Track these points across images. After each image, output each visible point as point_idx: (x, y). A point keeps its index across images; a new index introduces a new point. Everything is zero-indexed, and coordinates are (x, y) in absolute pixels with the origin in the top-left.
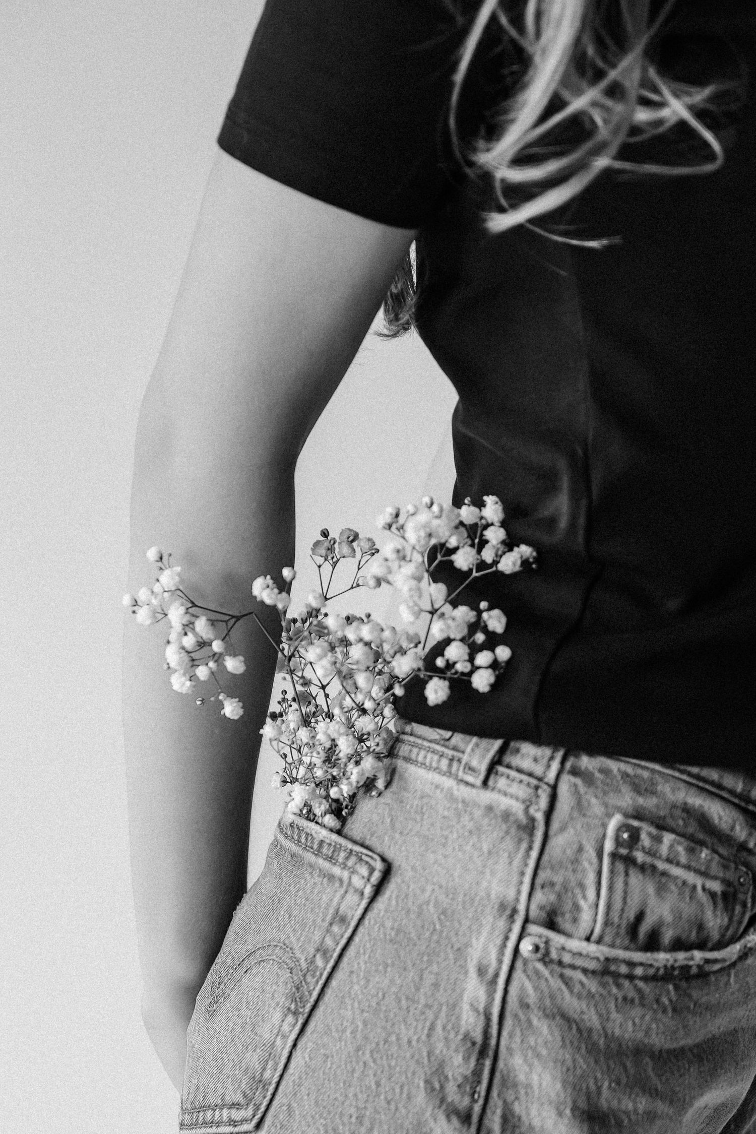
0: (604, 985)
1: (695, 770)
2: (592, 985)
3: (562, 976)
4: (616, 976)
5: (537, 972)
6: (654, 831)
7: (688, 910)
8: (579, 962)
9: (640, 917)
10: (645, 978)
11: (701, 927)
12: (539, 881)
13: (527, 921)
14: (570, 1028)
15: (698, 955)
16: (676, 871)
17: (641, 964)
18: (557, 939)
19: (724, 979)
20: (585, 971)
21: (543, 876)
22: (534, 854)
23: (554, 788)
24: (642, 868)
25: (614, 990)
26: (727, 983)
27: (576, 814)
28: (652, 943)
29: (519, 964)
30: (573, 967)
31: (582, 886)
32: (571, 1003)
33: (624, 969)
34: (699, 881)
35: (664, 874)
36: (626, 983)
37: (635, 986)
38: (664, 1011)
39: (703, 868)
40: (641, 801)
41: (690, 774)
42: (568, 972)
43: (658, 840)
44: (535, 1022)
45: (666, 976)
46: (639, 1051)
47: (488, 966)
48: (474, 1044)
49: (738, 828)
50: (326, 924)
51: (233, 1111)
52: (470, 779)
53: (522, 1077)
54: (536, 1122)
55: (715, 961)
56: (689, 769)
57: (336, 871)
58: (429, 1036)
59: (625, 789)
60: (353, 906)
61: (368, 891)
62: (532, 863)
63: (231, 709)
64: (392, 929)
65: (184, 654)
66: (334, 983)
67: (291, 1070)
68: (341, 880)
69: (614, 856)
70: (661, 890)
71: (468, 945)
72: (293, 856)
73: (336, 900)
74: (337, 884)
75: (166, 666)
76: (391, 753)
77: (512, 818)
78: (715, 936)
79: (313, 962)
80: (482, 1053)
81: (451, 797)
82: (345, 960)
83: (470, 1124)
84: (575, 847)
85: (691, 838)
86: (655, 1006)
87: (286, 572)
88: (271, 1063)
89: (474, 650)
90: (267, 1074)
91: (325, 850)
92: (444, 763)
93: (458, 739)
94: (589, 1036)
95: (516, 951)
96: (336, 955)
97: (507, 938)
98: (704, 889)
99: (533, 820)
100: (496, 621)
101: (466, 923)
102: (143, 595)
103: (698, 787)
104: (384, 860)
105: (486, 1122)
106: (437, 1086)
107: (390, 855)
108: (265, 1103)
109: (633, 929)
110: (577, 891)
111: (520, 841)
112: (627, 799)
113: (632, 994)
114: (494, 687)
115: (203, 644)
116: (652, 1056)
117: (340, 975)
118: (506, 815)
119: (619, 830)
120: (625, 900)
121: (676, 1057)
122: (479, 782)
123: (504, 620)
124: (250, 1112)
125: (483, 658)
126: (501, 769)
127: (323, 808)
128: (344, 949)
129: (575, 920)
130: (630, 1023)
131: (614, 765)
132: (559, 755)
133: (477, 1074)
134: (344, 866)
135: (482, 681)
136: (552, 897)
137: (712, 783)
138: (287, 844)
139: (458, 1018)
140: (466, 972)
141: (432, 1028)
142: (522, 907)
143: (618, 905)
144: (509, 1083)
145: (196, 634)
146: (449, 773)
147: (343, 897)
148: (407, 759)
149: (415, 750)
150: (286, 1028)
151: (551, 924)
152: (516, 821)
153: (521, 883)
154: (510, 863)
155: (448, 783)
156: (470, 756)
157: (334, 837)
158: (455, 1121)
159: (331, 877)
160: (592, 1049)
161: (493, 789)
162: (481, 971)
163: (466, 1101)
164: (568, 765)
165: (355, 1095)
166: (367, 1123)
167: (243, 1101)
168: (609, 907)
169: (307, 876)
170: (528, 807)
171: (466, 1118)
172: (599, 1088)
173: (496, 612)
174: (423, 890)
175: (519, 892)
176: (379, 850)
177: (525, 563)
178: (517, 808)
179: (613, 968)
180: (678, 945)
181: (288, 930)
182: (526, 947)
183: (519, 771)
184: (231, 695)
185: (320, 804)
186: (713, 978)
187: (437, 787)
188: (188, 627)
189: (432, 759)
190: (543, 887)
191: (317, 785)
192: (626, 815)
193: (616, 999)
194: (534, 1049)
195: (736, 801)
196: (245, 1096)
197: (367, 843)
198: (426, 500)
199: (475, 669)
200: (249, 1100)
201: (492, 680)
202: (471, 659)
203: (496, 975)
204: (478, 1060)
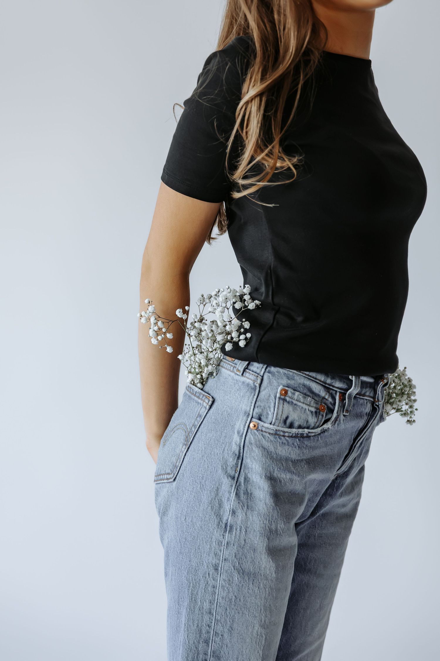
0: (276, 438)
1: (307, 373)
2: (272, 438)
3: (262, 435)
4: (279, 435)
5: (255, 433)
6: (293, 391)
7: (303, 416)
8: (267, 431)
9: (287, 418)
10: (289, 437)
11: (307, 422)
12: (256, 405)
13: (252, 417)
14: (265, 451)
15: (306, 431)
16: (299, 404)
17: (287, 432)
18: (261, 423)
19: (316, 439)
20: (269, 433)
21: (257, 403)
22: (255, 397)
23: (263, 377)
24: (289, 402)
25: (279, 440)
26: (318, 440)
27: (269, 385)
28: (291, 426)
29: (249, 431)
30: (265, 432)
31: (269, 407)
32: (265, 443)
33: (282, 433)
34: (307, 407)
35: (295, 405)
36: (283, 438)
37: (286, 439)
38: (295, 447)
39: (308, 404)
40: (289, 381)
41: (305, 374)
42: (264, 434)
43: (294, 394)
44: (254, 449)
45: (296, 436)
46: (287, 459)
47: (240, 431)
48: (236, 455)
49: (321, 391)
50: (196, 417)
51: (168, 475)
52: (238, 373)
53: (250, 466)
54: (255, 480)
55: (312, 433)
56: (305, 372)
57: (200, 401)
58: (223, 452)
59: (285, 378)
60: (203, 412)
61: (208, 407)
62: (255, 400)
63: (169, 350)
64: (214, 419)
65: (154, 332)
66: (197, 436)
67: (184, 462)
68: (201, 404)
69: (280, 398)
70: (294, 409)
71: (235, 424)
72: (189, 396)
73: (199, 410)
74: (200, 405)
75: (149, 336)
76: (219, 365)
77: (250, 386)
78: (313, 425)
79: (191, 429)
80: (238, 458)
81: (233, 379)
82: (200, 428)
83: (234, 480)
84: (268, 395)
85: (305, 394)
86: (292, 446)
87: (187, 308)
88: (178, 460)
89: (240, 334)
90: (177, 464)
91: (197, 395)
92: (232, 368)
93: (236, 361)
94: (271, 454)
95: (249, 426)
96: (198, 427)
97: (246, 422)
98: (309, 410)
99: (256, 386)
100: (247, 325)
101: (235, 417)
102: (143, 313)
103: (308, 378)
104: (213, 398)
105: (239, 479)
106: (225, 468)
107: (214, 397)
108: (177, 473)
109: (285, 422)
110: (268, 409)
111: (252, 393)
112: (285, 381)
113: (285, 441)
114: (246, 346)
115: (160, 329)
116: (292, 461)
117: (198, 433)
118: (248, 385)
119: (281, 391)
120: (282, 412)
121: (300, 462)
122: (240, 374)
123: (249, 325)
124: (172, 476)
125: (242, 337)
126: (247, 370)
127: (198, 381)
128: (200, 425)
129: (267, 418)
130: (284, 450)
131: (281, 371)
132: (265, 366)
133: (237, 464)
134: (202, 399)
135: (242, 344)
136: (260, 410)
137: (313, 377)
138: (188, 392)
139: (232, 447)
140: (234, 433)
141: (224, 450)
142: (251, 413)
143: (280, 413)
144: (246, 467)
145: (158, 326)
146: (233, 372)
147: (201, 409)
148: (222, 367)
149: (225, 364)
150: (183, 449)
151: (260, 419)
152: (251, 386)
153: (251, 405)
154: (248, 399)
155: (233, 374)
156: (238, 366)
157: (200, 390)
158: (230, 478)
159: (198, 403)
160: (272, 458)
161: (245, 377)
162: (238, 433)
163: (234, 472)
164: (267, 370)
165: (201, 470)
166: (204, 479)
167: (170, 473)
168: (277, 414)
169: (192, 402)
170: (254, 382)
171: (233, 478)
172: (274, 470)
173: (247, 322)
174: (223, 407)
175: (250, 408)
176: (212, 395)
177: (257, 305)
178: (251, 382)
179: (278, 433)
180: (300, 427)
181: (186, 419)
182: (252, 425)
183: (253, 371)
184: (169, 345)
185: (197, 380)
186: (312, 438)
187: (229, 375)
188: (156, 324)
189: (229, 366)
190: (257, 407)
191: (197, 374)
192: (284, 386)
193: (280, 443)
194: (253, 457)
195: (322, 383)
196: (171, 471)
197: (209, 393)
198: (227, 287)
199: (239, 340)
200: (172, 471)
201: (245, 343)
202: (239, 337)
203: (243, 434)
204: (237, 460)
